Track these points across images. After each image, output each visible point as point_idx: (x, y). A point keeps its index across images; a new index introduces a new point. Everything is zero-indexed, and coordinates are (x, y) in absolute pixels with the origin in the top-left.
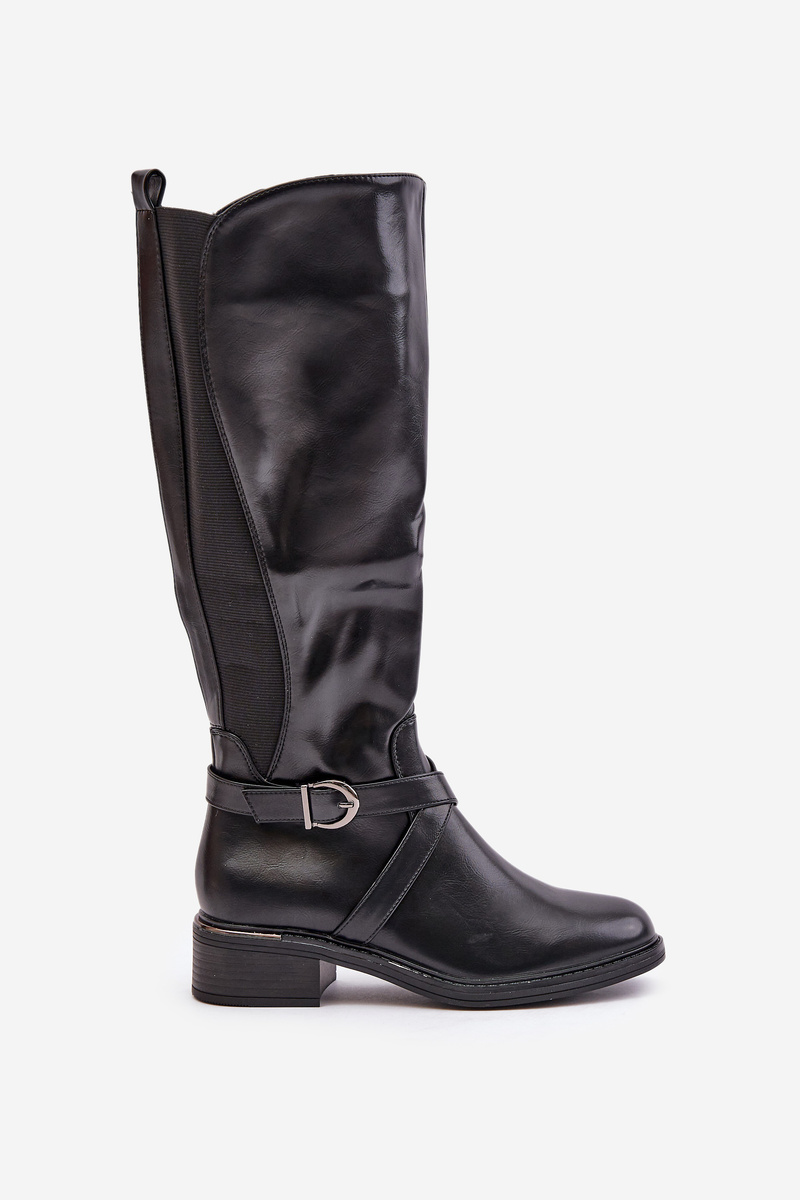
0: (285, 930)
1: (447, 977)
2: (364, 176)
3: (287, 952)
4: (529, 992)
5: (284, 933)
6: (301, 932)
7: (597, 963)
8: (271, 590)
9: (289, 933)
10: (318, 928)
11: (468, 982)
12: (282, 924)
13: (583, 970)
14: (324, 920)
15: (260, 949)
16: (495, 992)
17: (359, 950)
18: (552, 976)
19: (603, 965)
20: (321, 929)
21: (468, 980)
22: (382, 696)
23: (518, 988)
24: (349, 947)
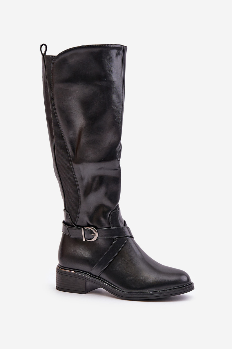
0: (77, 270)
1: (119, 289)
2: (105, 45)
3: (76, 277)
4: (142, 296)
5: (76, 271)
6: (81, 271)
7: (165, 289)
8: (73, 169)
9: (78, 271)
10: (85, 270)
11: (124, 291)
12: (76, 268)
13: (160, 291)
14: (87, 268)
15: (70, 275)
16: (132, 295)
17: (96, 278)
18: (149, 292)
19: (166, 290)
20: (86, 271)
21: (125, 291)
22: (107, 203)
23: (138, 295)
24: (93, 277)
